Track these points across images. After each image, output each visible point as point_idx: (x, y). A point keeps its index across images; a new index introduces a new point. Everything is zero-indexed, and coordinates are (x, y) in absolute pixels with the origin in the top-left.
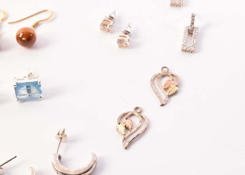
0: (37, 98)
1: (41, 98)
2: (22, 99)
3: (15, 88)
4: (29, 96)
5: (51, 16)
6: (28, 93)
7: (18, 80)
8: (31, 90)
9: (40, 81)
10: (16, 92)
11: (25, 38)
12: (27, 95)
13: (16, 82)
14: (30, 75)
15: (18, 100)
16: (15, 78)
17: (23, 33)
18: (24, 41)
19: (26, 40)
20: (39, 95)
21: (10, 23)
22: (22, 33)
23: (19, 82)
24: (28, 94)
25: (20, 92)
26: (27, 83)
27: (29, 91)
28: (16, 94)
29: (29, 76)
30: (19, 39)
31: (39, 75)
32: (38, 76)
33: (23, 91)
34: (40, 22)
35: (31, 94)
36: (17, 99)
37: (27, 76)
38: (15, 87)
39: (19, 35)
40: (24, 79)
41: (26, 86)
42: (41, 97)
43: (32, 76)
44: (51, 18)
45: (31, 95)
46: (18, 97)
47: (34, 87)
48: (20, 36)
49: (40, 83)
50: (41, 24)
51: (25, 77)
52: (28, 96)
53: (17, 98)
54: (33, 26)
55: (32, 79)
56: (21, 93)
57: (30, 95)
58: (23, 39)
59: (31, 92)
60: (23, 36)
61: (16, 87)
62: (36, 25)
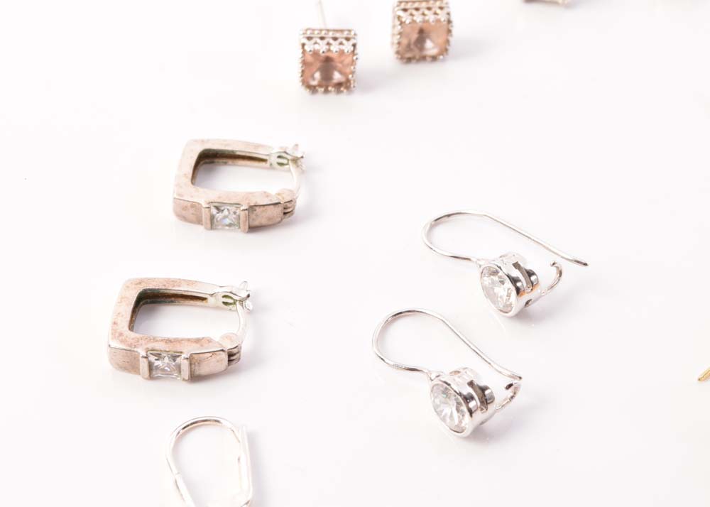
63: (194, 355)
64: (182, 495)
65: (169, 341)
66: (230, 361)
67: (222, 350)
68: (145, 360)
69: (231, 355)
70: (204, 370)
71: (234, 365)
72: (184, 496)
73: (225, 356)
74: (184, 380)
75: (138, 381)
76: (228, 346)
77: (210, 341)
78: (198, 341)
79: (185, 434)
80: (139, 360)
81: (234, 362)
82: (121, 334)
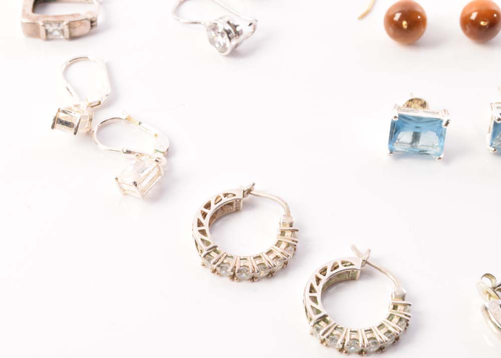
11: (485, 21)
15: (495, 150)
17: (478, 10)
18: (483, 27)
19: (488, 27)
36: (493, 149)
46: (494, 142)
48: (474, 16)
58: (482, 23)
63: (72, 23)
64: (71, 93)
65: (56, 16)
66: (92, 26)
67: (86, 19)
68: (43, 27)
69: (92, 22)
70: (77, 32)
71: (94, 29)
72: (72, 94)
73: (89, 23)
74: (66, 39)
75: (40, 43)
76: (90, 17)
77: (79, 15)
78: (72, 15)
79: (70, 65)
80: (39, 28)
81: (94, 27)
82: (28, 15)
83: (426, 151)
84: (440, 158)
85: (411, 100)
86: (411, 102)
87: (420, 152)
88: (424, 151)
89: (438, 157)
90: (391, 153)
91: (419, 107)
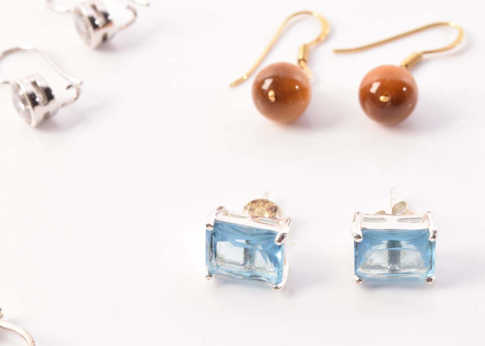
0: (416, 279)
1: (430, 283)
2: (370, 280)
3: (356, 244)
4: (393, 271)
5: (458, 41)
6: (389, 265)
7: (366, 219)
8: (400, 255)
9: (435, 232)
10: (356, 257)
11: (386, 95)
12: (386, 268)
13: (363, 226)
14: (399, 208)
15: (360, 280)
16: (358, 213)
17: (381, 80)
18: (383, 104)
19: (389, 104)
20: (424, 271)
21: (338, 52)
22: (377, 81)
23: (371, 226)
24: (389, 267)
25: (367, 259)
26: (392, 232)
27: (394, 257)
28: (356, 263)
29: (394, 212)
30: (367, 98)
31: (429, 212)
32: (429, 215)
33: (378, 255)
34: (425, 56)
35: (399, 267)
36: (358, 279)
37: (390, 211)
38: (359, 240)
39: (370, 86)
40: (386, 220)
41: (386, 242)
42: (429, 280)
43: (405, 211)
44: (458, 48)
45: (397, 268)
46: (359, 270)
47: (412, 247)
48: (374, 89)
49: (434, 237)
50: (427, 60)
51: (383, 213)
52: (387, 271)
53: (356, 274)
54: (407, 66)
55: (409, 221)
56: (372, 260)
57: (396, 270)
58: (382, 98)
59: (399, 260)
60: (381, 91)
61: (360, 243)
62: (415, 62)
83: (260, 277)
84: (277, 288)
85: (254, 202)
86: (254, 205)
87: (251, 276)
88: (258, 277)
89: (274, 286)
90: (210, 275)
91: (266, 211)
